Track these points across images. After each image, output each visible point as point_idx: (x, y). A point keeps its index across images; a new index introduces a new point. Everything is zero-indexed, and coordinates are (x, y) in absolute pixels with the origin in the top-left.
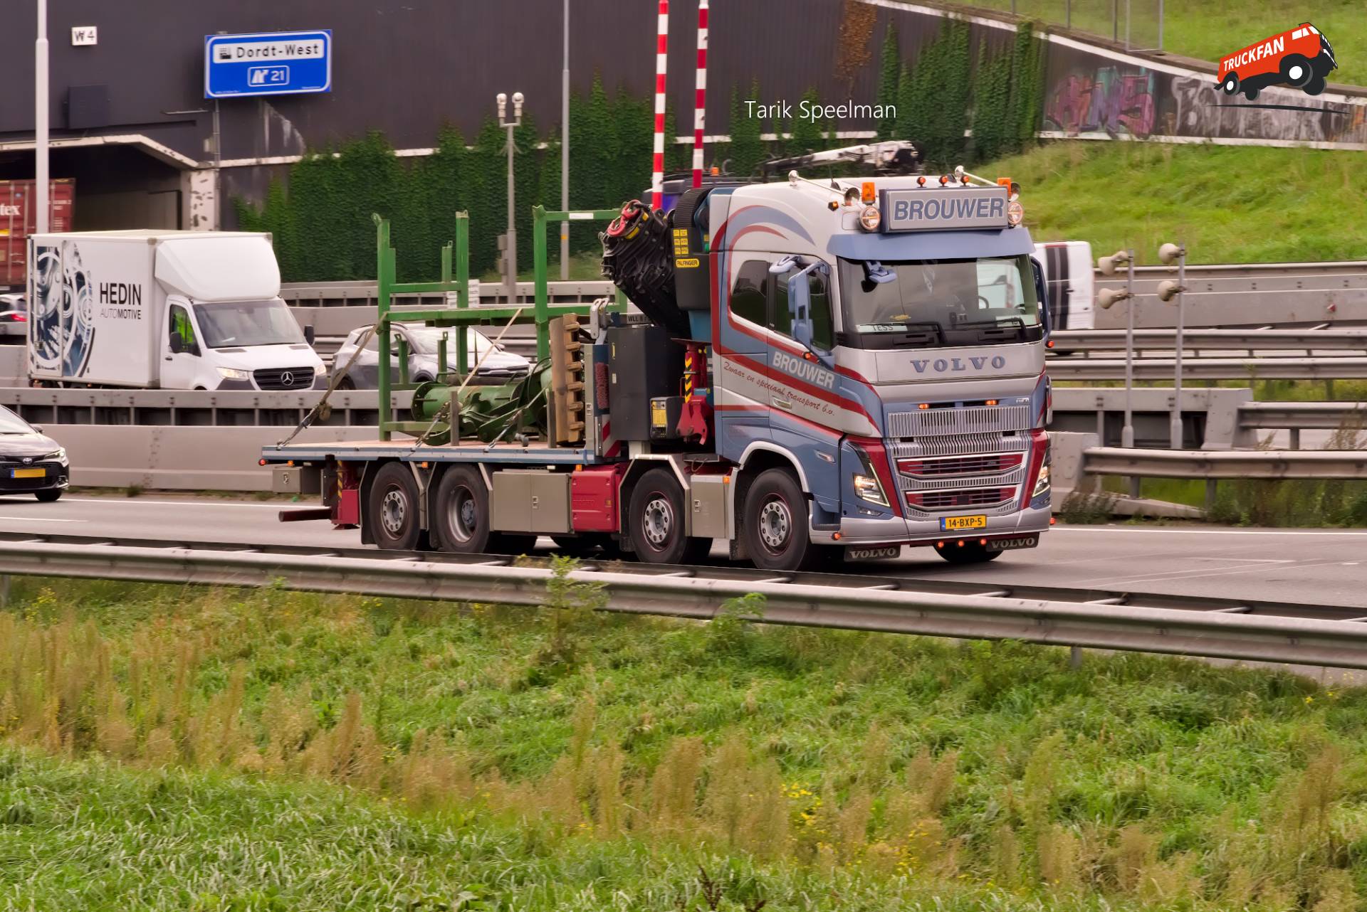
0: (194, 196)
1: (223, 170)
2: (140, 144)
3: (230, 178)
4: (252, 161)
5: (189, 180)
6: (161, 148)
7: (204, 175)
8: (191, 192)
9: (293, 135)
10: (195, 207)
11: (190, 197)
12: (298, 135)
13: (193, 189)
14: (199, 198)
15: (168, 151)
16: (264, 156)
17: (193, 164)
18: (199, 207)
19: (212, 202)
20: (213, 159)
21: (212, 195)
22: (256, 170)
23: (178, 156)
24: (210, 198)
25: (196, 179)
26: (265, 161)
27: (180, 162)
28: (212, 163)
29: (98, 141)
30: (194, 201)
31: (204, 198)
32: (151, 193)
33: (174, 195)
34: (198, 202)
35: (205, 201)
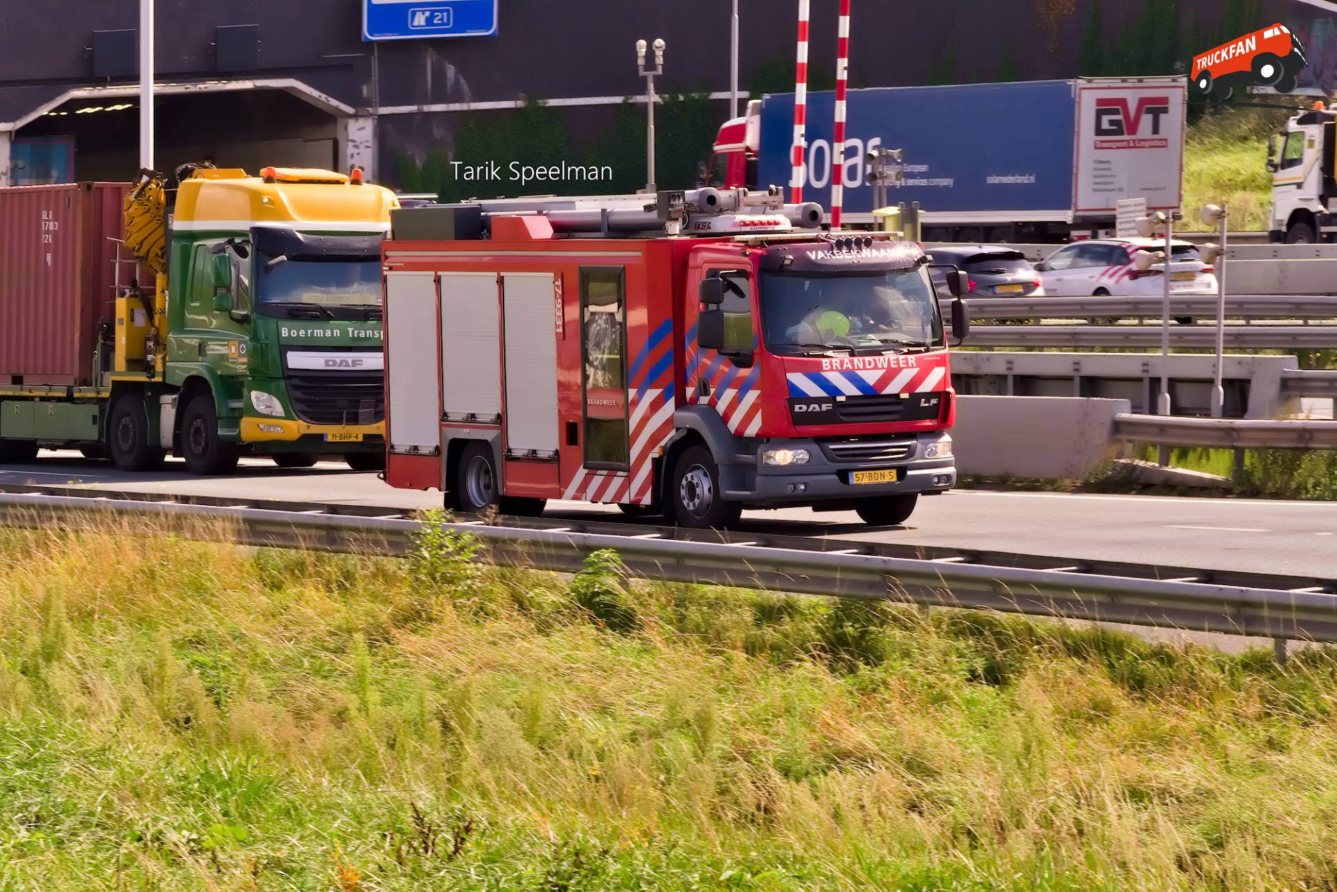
0: (351, 144)
1: (382, 118)
2: (293, 88)
3: (390, 126)
4: (414, 108)
5: (346, 128)
6: (315, 93)
7: (362, 122)
8: (348, 140)
9: (457, 81)
10: (352, 156)
11: (347, 146)
12: (462, 81)
13: (351, 137)
14: (356, 147)
15: (323, 97)
16: (426, 104)
17: (351, 110)
18: (356, 156)
19: (370, 150)
20: (371, 106)
21: (368, 144)
22: (418, 117)
23: (334, 102)
24: (368, 147)
25: (353, 126)
26: (426, 108)
27: (337, 108)
28: (370, 110)
29: (248, 85)
30: (351, 149)
31: (362, 147)
32: (305, 141)
33: (330, 143)
34: (355, 151)
35: (362, 149)
